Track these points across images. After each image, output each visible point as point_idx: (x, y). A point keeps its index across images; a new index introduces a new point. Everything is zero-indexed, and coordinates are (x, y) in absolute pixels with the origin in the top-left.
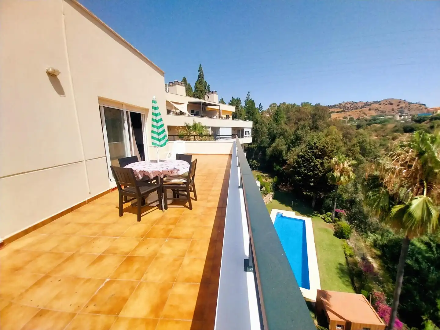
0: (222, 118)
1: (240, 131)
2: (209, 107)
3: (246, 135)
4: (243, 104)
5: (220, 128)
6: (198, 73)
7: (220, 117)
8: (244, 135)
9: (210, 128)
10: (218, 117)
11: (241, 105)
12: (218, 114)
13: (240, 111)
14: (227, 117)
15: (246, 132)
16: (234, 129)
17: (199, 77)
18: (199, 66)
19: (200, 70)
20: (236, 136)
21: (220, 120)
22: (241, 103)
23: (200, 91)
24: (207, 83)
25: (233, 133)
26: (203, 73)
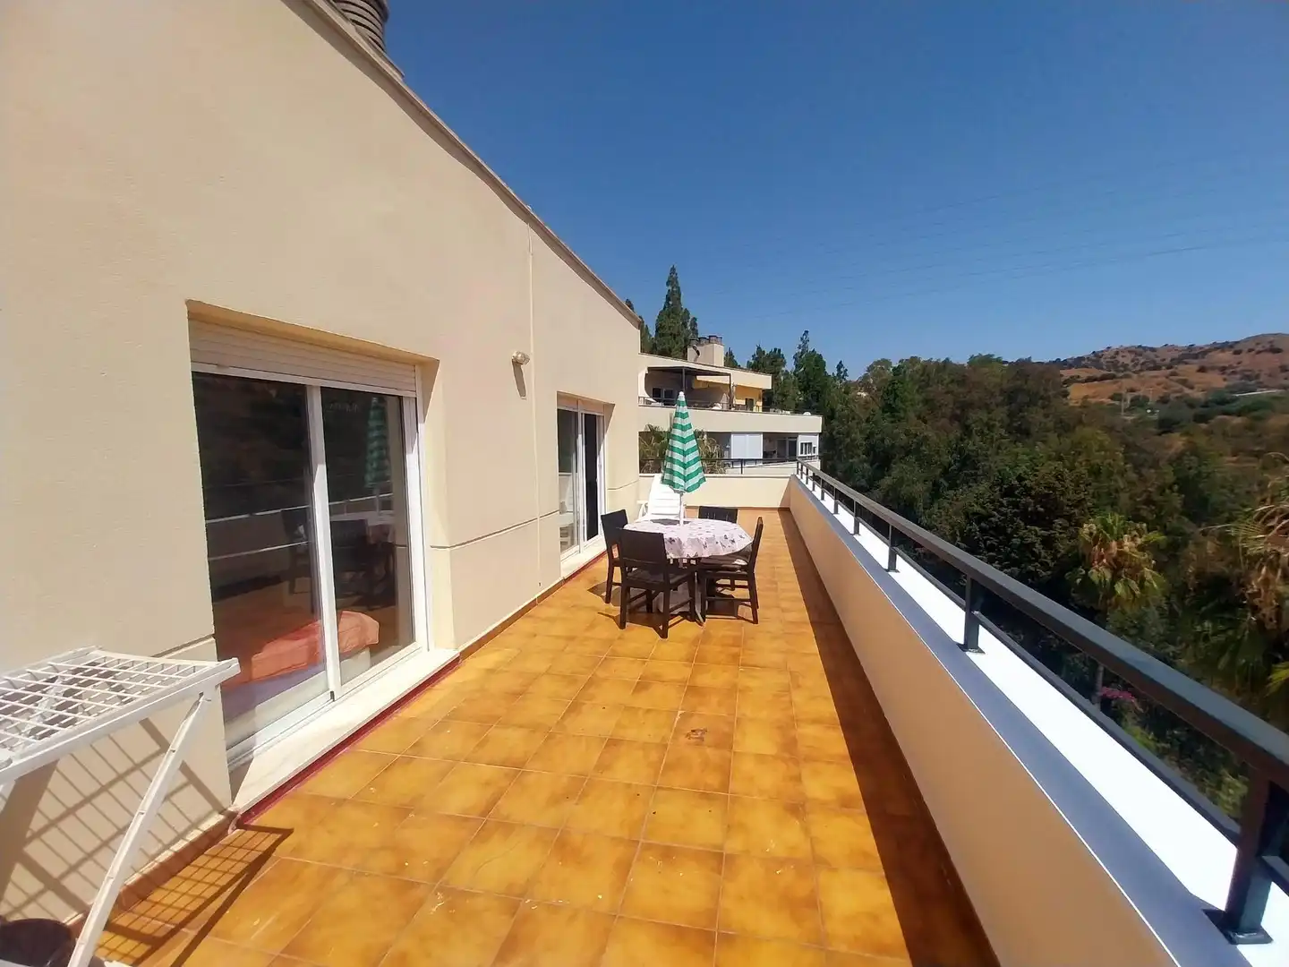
0: (736, 407)
1: (785, 442)
2: (699, 378)
3: (803, 455)
4: (790, 366)
5: (732, 436)
6: (664, 290)
7: (730, 406)
8: (799, 454)
10: (726, 406)
11: (784, 369)
12: (725, 399)
13: (783, 387)
14: (749, 405)
15: (802, 444)
16: (769, 437)
17: (668, 299)
18: (669, 272)
19: (672, 281)
20: (775, 456)
21: (733, 414)
22: (784, 364)
23: (671, 334)
24: (689, 314)
25: (768, 450)
26: (679, 288)
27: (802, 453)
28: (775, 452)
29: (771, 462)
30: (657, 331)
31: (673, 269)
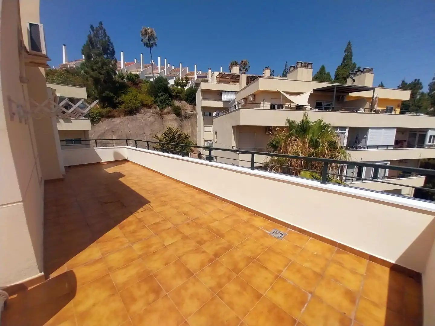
0: (377, 111)
1: (416, 134)
2: (351, 94)
3: (431, 144)
4: (425, 90)
5: (370, 130)
6: (343, 55)
7: (371, 110)
8: (427, 142)
9: (347, 130)
10: (367, 110)
11: (421, 91)
12: (368, 105)
13: (419, 102)
14: (389, 111)
15: (431, 136)
16: (400, 131)
17: (344, 59)
18: (347, 44)
19: (348, 49)
20: (406, 144)
21: (372, 116)
22: (421, 88)
23: (343, 78)
24: (356, 66)
25: (399, 139)
26: (351, 53)
27: (430, 142)
28: (405, 141)
29: (401, 147)
30: (335, 77)
31: (349, 44)
